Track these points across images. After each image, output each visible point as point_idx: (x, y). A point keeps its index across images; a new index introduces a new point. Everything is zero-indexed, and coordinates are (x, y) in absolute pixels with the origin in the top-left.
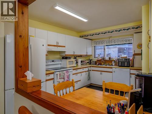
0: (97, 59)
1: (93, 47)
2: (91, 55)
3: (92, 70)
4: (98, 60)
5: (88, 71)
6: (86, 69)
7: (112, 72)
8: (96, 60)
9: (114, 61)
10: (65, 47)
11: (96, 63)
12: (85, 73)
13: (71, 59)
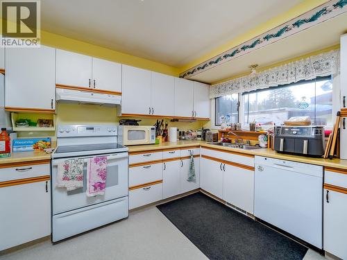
0: (219, 128)
1: (213, 101)
2: (208, 120)
3: (203, 156)
4: (222, 132)
5: (190, 157)
6: (185, 153)
7: (253, 169)
8: (217, 132)
9: (265, 134)
10: (120, 94)
11: (215, 138)
12: (179, 161)
13: (138, 125)
